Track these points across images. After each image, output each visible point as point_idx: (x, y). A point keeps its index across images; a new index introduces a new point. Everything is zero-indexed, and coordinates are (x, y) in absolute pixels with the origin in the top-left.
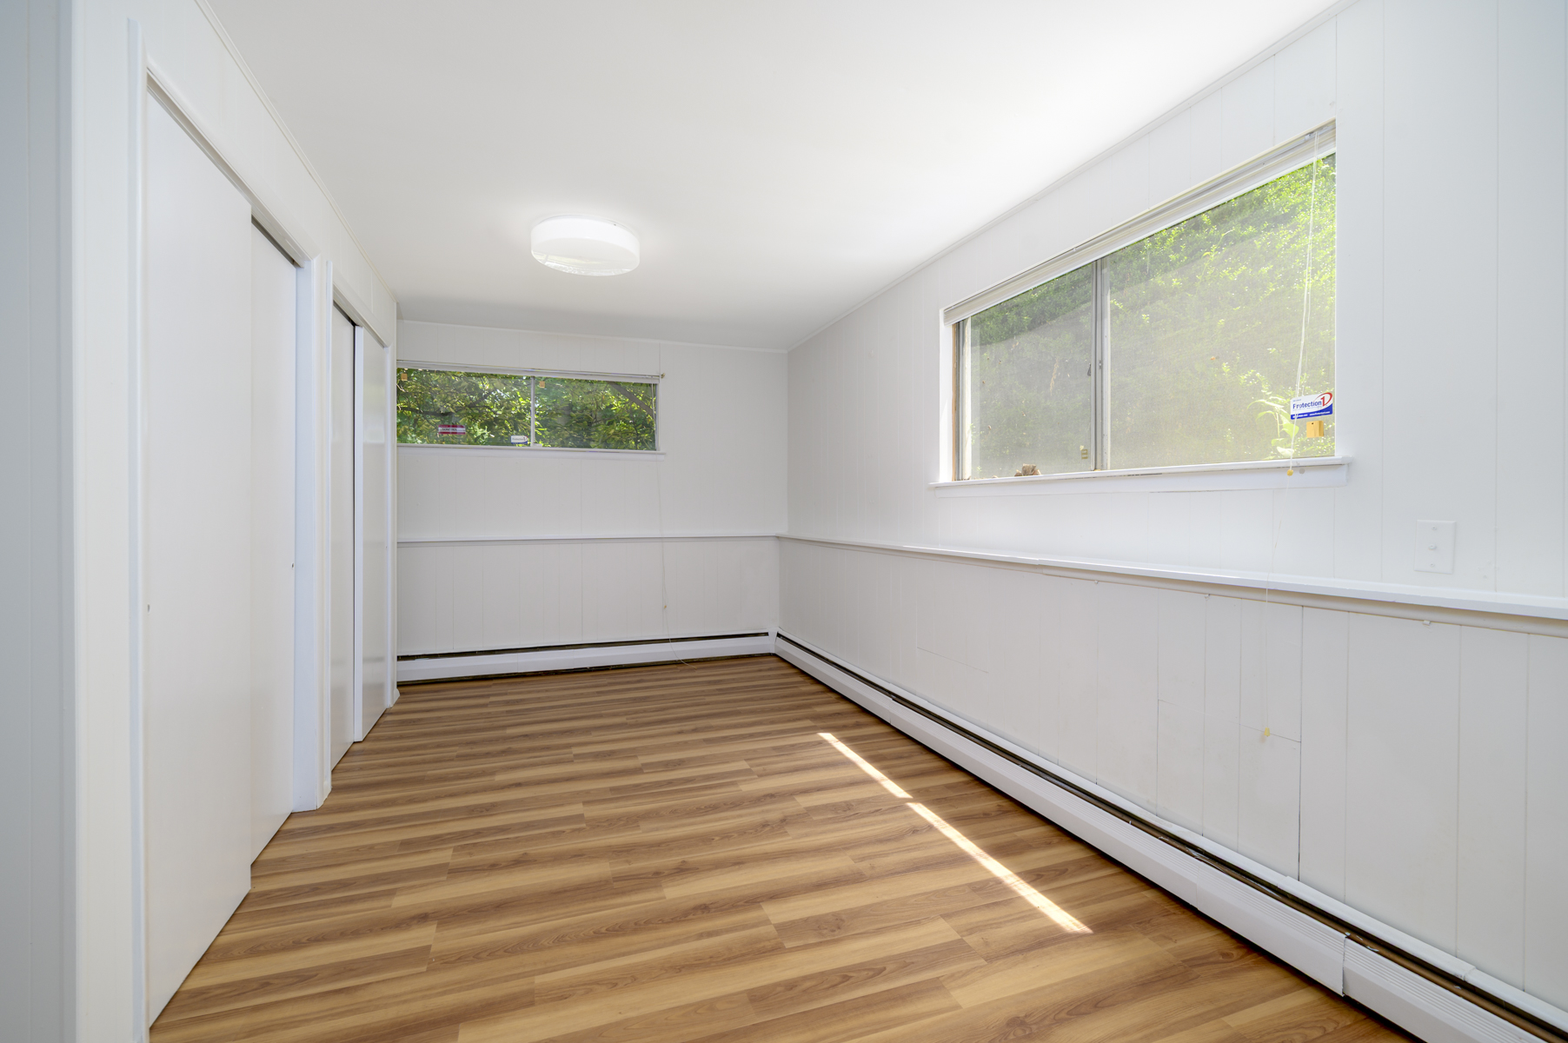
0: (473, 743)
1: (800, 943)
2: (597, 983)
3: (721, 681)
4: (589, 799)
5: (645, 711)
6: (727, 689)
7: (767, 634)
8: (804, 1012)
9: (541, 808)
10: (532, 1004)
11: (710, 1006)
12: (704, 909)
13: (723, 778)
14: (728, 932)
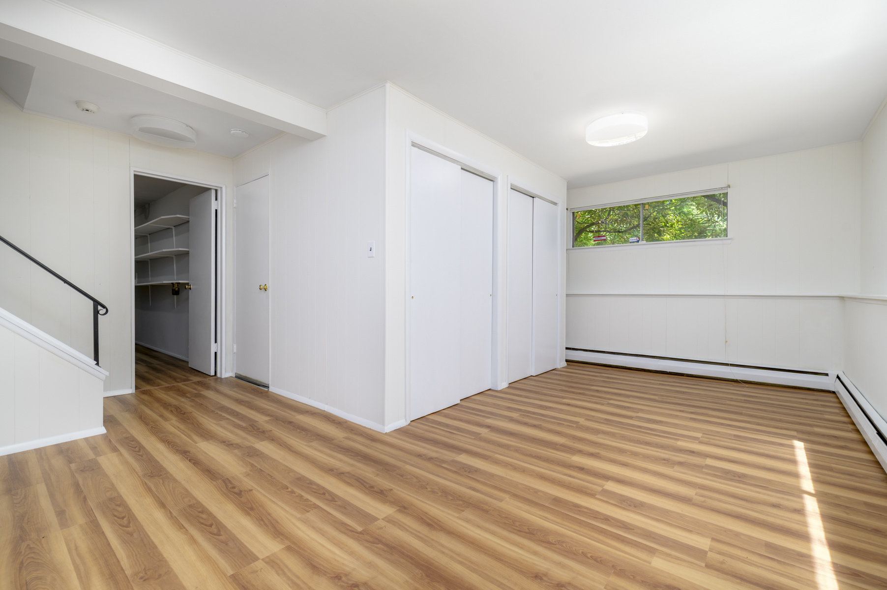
0: (572, 387)
1: (605, 499)
2: (511, 465)
3: (757, 397)
4: (589, 418)
5: (675, 397)
6: (754, 401)
7: (827, 375)
8: (568, 515)
9: (566, 415)
10: (487, 459)
11: (536, 491)
12: (581, 469)
13: (673, 436)
14: (580, 479)
